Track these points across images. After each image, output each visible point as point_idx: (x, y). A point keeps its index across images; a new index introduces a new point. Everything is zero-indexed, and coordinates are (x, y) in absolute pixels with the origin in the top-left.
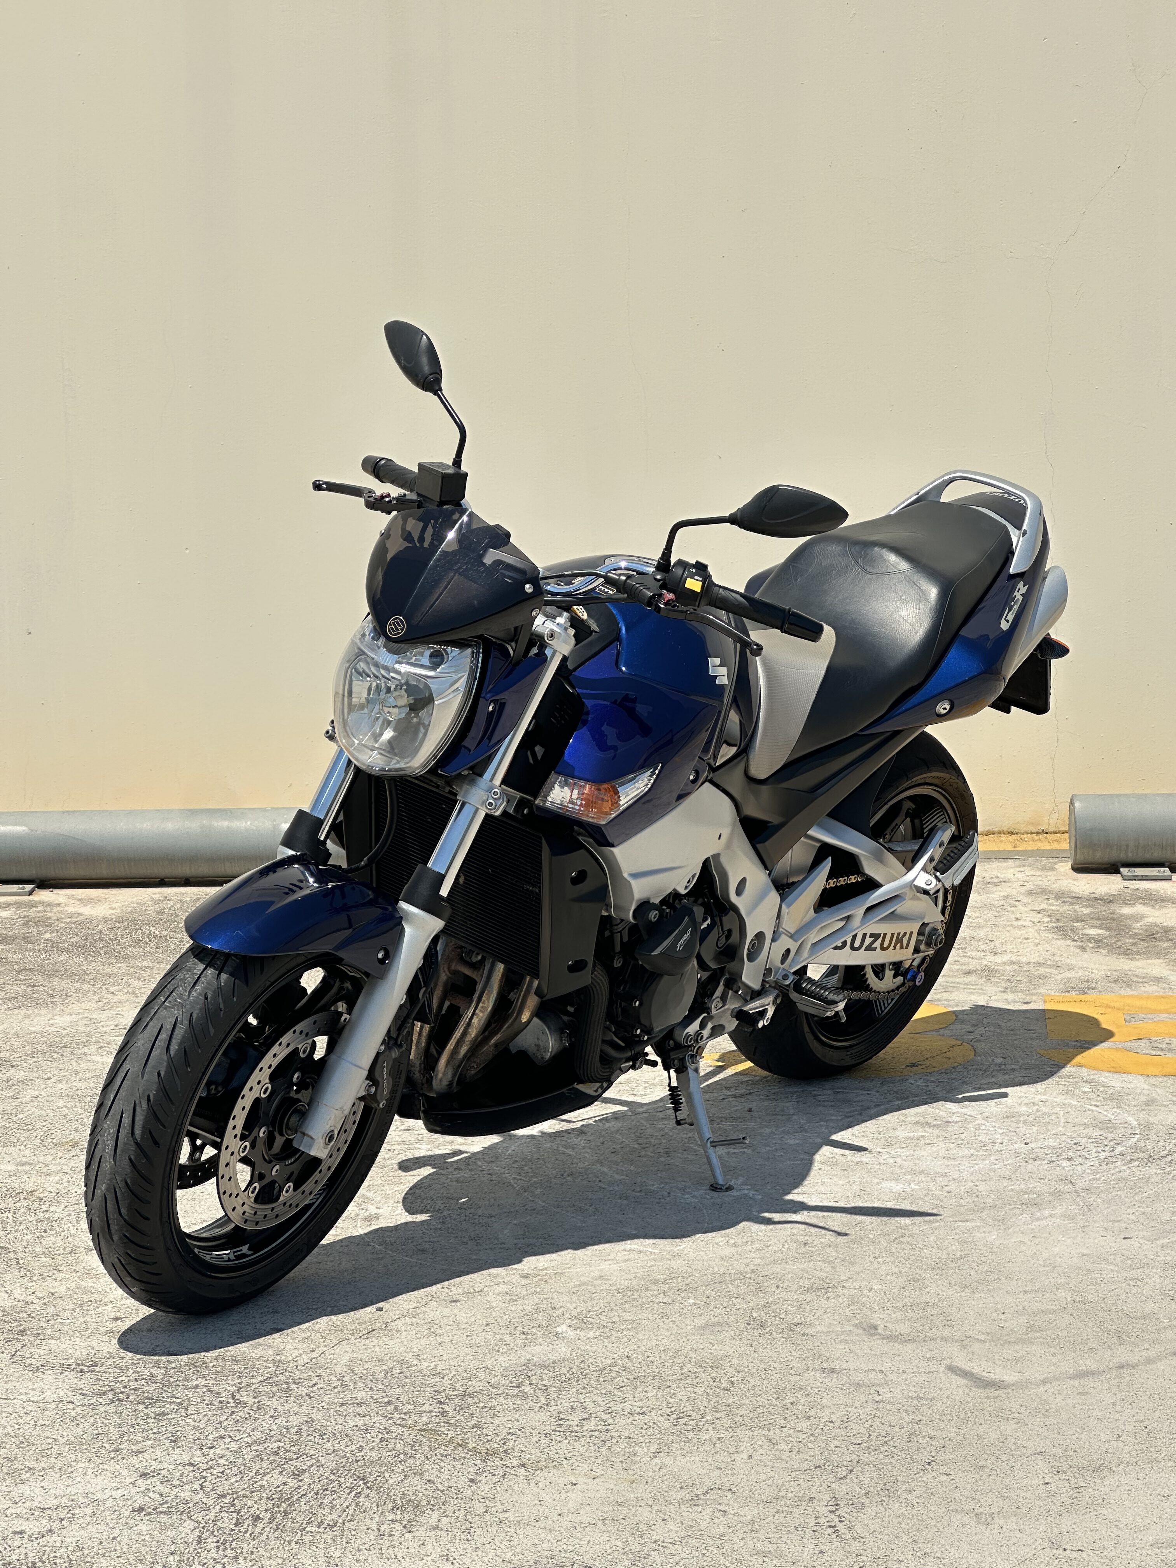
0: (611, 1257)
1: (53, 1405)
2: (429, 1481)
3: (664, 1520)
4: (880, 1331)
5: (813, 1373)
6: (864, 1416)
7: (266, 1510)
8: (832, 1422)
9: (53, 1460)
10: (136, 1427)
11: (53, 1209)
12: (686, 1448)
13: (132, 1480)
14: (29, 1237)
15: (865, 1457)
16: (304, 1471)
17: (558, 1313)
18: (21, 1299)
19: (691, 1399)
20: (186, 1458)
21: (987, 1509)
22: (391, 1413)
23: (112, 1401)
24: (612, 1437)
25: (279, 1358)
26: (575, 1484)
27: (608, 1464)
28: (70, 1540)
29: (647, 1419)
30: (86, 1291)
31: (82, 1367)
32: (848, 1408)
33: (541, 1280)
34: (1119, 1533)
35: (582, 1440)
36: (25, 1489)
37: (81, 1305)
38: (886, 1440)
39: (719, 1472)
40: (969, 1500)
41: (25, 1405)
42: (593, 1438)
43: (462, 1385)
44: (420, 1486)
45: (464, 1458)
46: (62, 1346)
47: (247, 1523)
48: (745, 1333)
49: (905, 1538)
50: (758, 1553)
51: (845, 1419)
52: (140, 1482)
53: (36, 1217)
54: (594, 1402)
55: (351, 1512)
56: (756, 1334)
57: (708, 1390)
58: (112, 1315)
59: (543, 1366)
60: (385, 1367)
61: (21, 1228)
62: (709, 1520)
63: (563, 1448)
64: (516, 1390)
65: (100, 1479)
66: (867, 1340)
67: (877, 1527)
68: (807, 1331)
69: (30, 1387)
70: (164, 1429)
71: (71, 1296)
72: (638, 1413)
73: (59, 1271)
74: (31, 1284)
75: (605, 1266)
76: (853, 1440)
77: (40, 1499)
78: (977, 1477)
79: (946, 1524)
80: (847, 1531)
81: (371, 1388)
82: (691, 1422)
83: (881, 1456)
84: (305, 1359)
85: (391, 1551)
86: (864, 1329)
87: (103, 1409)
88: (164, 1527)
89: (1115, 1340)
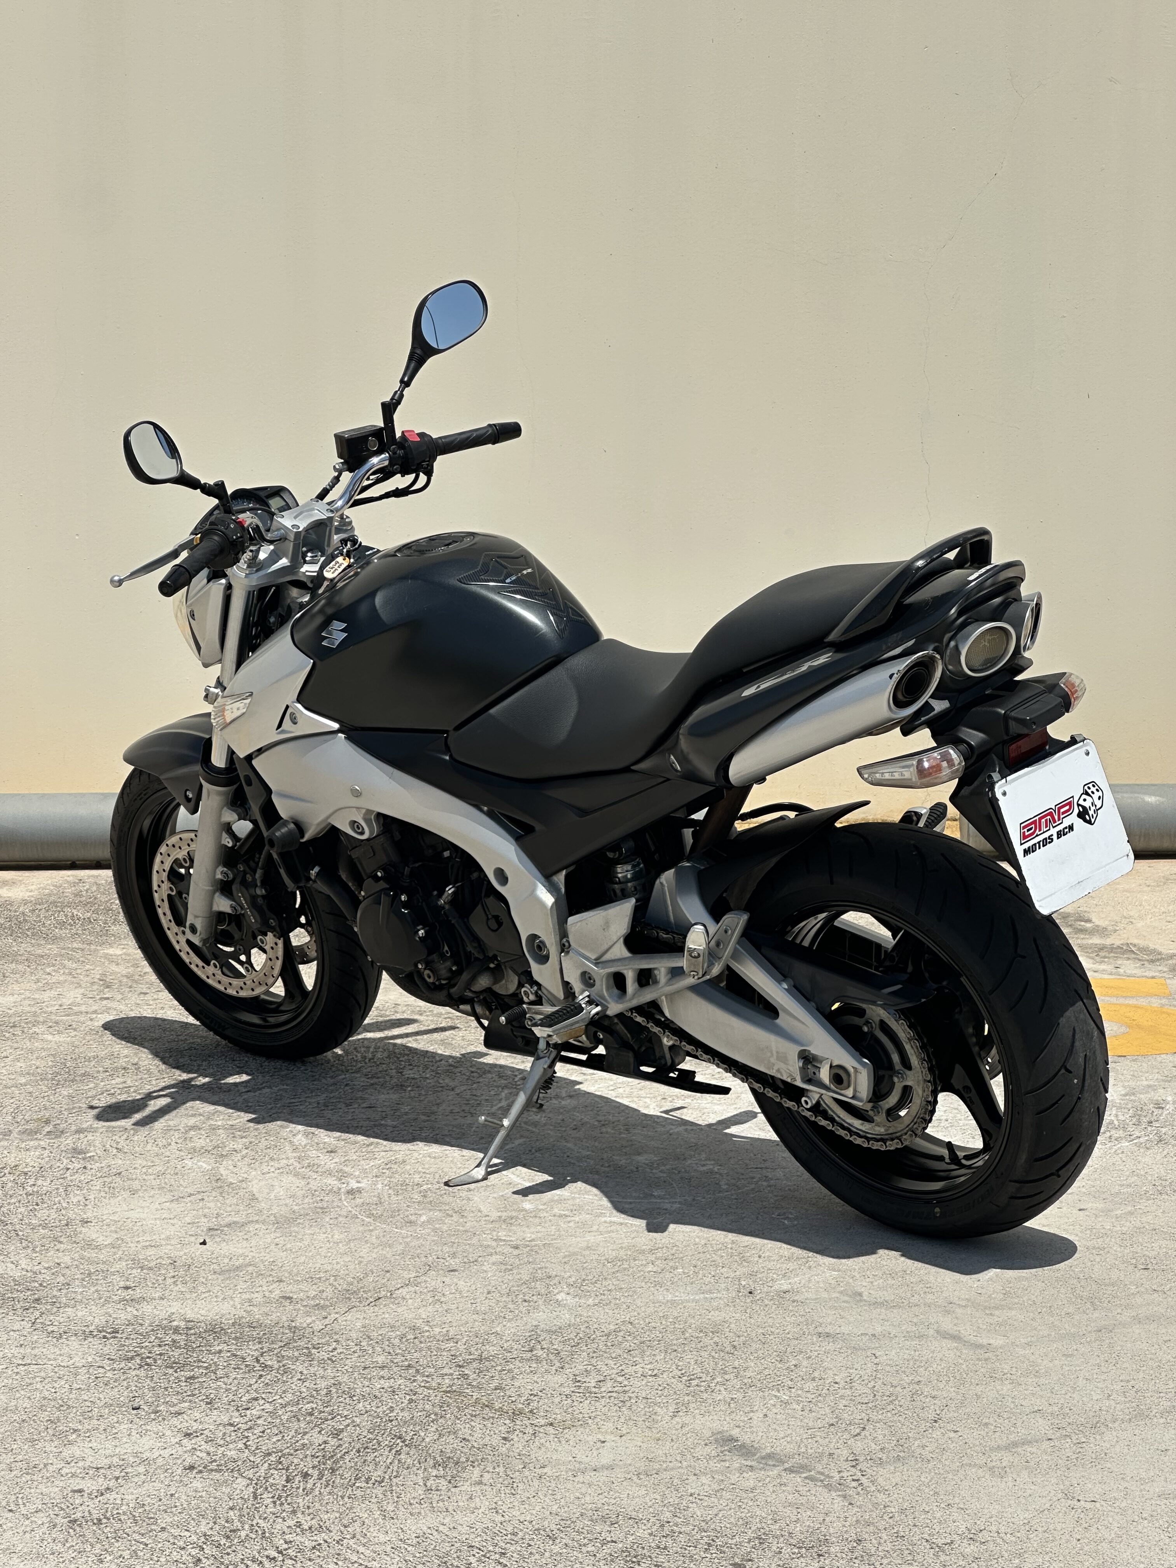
0: (595, 1228)
1: (84, 1370)
2: (464, 1439)
3: (695, 1475)
4: (865, 1298)
5: (810, 1337)
6: (866, 1377)
7: (313, 1467)
8: (836, 1383)
9: (96, 1422)
10: (169, 1389)
11: (39, 1182)
12: (703, 1408)
13: (177, 1440)
14: (22, 1210)
15: (874, 1416)
16: (342, 1431)
17: (554, 1282)
18: (29, 1269)
19: (699, 1362)
20: (225, 1419)
21: (998, 1462)
22: (414, 1376)
23: (141, 1366)
24: (630, 1398)
25: (294, 1324)
26: (604, 1442)
27: (631, 1423)
28: (130, 1497)
29: (660, 1380)
30: (90, 1261)
31: (104, 1334)
32: (849, 1370)
33: (532, 1250)
34: (1126, 1485)
35: (603, 1401)
36: (76, 1451)
37: (89, 1275)
38: (891, 1399)
39: (738, 1430)
40: (980, 1455)
41: (56, 1369)
42: (612, 1399)
43: (477, 1350)
44: (457, 1444)
45: (493, 1418)
46: (80, 1314)
47: (297, 1479)
48: (738, 1300)
49: (927, 1490)
50: (790, 1505)
51: (848, 1380)
52: (185, 1441)
53: (25, 1191)
54: (607, 1366)
55: (395, 1468)
56: (748, 1301)
57: (713, 1354)
58: (122, 1284)
59: (549, 1331)
60: (398, 1333)
61: (13, 1201)
62: (738, 1475)
63: (585, 1407)
64: (529, 1355)
65: (145, 1439)
66: (854, 1306)
67: (898, 1480)
68: (796, 1298)
69: (58, 1353)
70: (197, 1392)
71: (77, 1266)
72: (651, 1376)
73: (60, 1242)
74: (35, 1255)
75: (588, 1237)
76: (859, 1399)
77: (91, 1459)
78: (982, 1432)
79: (963, 1478)
80: (871, 1484)
81: (389, 1353)
82: (703, 1384)
83: (889, 1414)
84: (318, 1326)
85: (441, 1504)
86: (850, 1296)
87: (134, 1373)
88: (218, 1484)
89: (1088, 1305)
